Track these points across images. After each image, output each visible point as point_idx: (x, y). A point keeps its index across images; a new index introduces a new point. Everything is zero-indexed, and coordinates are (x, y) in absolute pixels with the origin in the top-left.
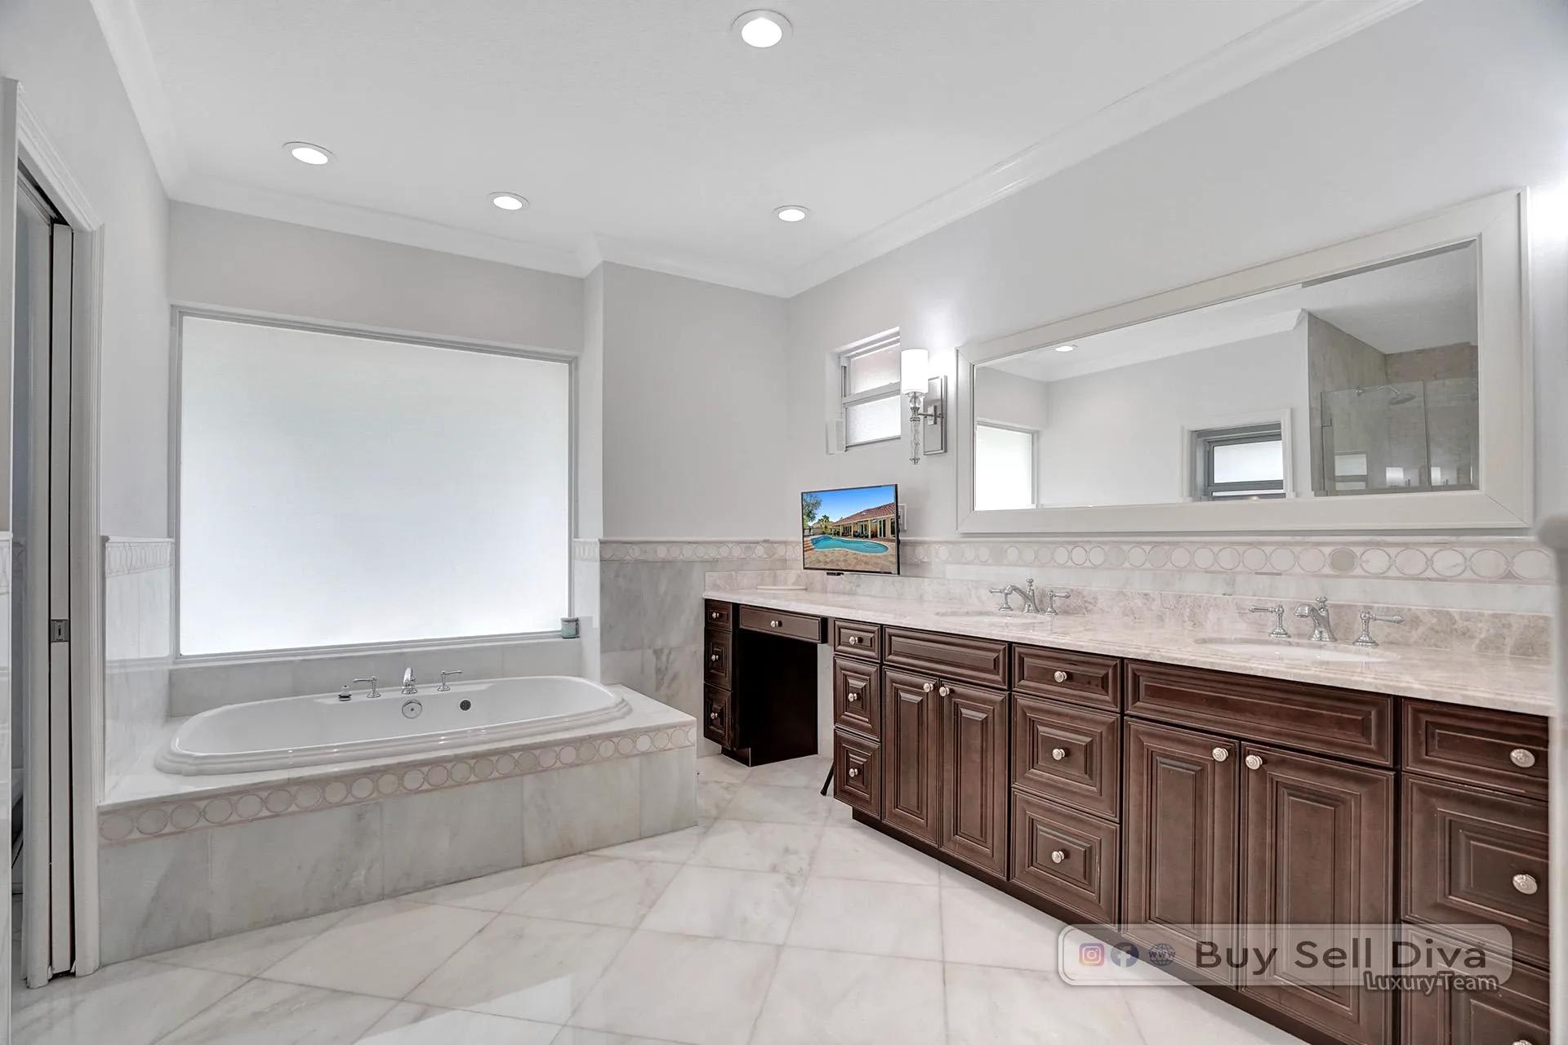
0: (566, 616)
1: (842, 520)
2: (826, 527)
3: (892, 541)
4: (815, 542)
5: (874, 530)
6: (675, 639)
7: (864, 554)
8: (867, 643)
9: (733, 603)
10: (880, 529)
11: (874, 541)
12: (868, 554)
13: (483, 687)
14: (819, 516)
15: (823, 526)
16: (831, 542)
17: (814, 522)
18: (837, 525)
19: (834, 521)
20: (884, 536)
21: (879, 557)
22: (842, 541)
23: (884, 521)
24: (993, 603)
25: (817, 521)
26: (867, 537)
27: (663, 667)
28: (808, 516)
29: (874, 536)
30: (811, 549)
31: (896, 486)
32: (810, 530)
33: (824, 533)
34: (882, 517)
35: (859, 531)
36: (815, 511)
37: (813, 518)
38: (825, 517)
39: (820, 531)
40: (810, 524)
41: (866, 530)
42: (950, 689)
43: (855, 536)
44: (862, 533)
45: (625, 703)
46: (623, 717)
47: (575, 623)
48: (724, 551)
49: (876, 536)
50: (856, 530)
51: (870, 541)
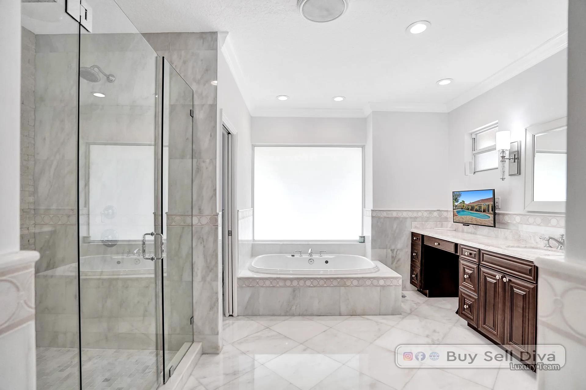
0: (361, 235)
1: (470, 203)
2: (463, 206)
3: (492, 214)
4: (458, 212)
5: (484, 209)
6: (399, 246)
7: (480, 219)
8: (473, 256)
9: (422, 235)
10: (487, 208)
11: (484, 213)
12: (481, 219)
13: (333, 256)
14: (460, 201)
15: (462, 205)
16: (465, 213)
17: (458, 203)
18: (468, 205)
19: (467, 204)
20: (489, 212)
21: (487, 221)
22: (471, 213)
23: (489, 205)
24: (542, 244)
25: (459, 203)
26: (481, 211)
27: (395, 256)
28: (455, 200)
29: (484, 211)
30: (456, 216)
31: (494, 190)
32: (456, 206)
33: (462, 209)
34: (487, 203)
35: (478, 209)
36: (458, 198)
37: (457, 201)
38: (463, 201)
39: (461, 207)
40: (456, 204)
41: (481, 208)
42: (509, 279)
43: (476, 211)
44: (479, 209)
45: (377, 267)
46: (376, 272)
47: (363, 238)
48: (420, 214)
49: (485, 211)
50: (477, 208)
51: (483, 214)
